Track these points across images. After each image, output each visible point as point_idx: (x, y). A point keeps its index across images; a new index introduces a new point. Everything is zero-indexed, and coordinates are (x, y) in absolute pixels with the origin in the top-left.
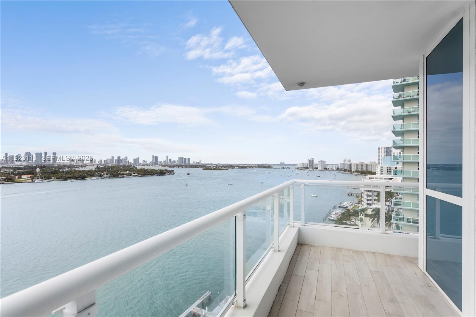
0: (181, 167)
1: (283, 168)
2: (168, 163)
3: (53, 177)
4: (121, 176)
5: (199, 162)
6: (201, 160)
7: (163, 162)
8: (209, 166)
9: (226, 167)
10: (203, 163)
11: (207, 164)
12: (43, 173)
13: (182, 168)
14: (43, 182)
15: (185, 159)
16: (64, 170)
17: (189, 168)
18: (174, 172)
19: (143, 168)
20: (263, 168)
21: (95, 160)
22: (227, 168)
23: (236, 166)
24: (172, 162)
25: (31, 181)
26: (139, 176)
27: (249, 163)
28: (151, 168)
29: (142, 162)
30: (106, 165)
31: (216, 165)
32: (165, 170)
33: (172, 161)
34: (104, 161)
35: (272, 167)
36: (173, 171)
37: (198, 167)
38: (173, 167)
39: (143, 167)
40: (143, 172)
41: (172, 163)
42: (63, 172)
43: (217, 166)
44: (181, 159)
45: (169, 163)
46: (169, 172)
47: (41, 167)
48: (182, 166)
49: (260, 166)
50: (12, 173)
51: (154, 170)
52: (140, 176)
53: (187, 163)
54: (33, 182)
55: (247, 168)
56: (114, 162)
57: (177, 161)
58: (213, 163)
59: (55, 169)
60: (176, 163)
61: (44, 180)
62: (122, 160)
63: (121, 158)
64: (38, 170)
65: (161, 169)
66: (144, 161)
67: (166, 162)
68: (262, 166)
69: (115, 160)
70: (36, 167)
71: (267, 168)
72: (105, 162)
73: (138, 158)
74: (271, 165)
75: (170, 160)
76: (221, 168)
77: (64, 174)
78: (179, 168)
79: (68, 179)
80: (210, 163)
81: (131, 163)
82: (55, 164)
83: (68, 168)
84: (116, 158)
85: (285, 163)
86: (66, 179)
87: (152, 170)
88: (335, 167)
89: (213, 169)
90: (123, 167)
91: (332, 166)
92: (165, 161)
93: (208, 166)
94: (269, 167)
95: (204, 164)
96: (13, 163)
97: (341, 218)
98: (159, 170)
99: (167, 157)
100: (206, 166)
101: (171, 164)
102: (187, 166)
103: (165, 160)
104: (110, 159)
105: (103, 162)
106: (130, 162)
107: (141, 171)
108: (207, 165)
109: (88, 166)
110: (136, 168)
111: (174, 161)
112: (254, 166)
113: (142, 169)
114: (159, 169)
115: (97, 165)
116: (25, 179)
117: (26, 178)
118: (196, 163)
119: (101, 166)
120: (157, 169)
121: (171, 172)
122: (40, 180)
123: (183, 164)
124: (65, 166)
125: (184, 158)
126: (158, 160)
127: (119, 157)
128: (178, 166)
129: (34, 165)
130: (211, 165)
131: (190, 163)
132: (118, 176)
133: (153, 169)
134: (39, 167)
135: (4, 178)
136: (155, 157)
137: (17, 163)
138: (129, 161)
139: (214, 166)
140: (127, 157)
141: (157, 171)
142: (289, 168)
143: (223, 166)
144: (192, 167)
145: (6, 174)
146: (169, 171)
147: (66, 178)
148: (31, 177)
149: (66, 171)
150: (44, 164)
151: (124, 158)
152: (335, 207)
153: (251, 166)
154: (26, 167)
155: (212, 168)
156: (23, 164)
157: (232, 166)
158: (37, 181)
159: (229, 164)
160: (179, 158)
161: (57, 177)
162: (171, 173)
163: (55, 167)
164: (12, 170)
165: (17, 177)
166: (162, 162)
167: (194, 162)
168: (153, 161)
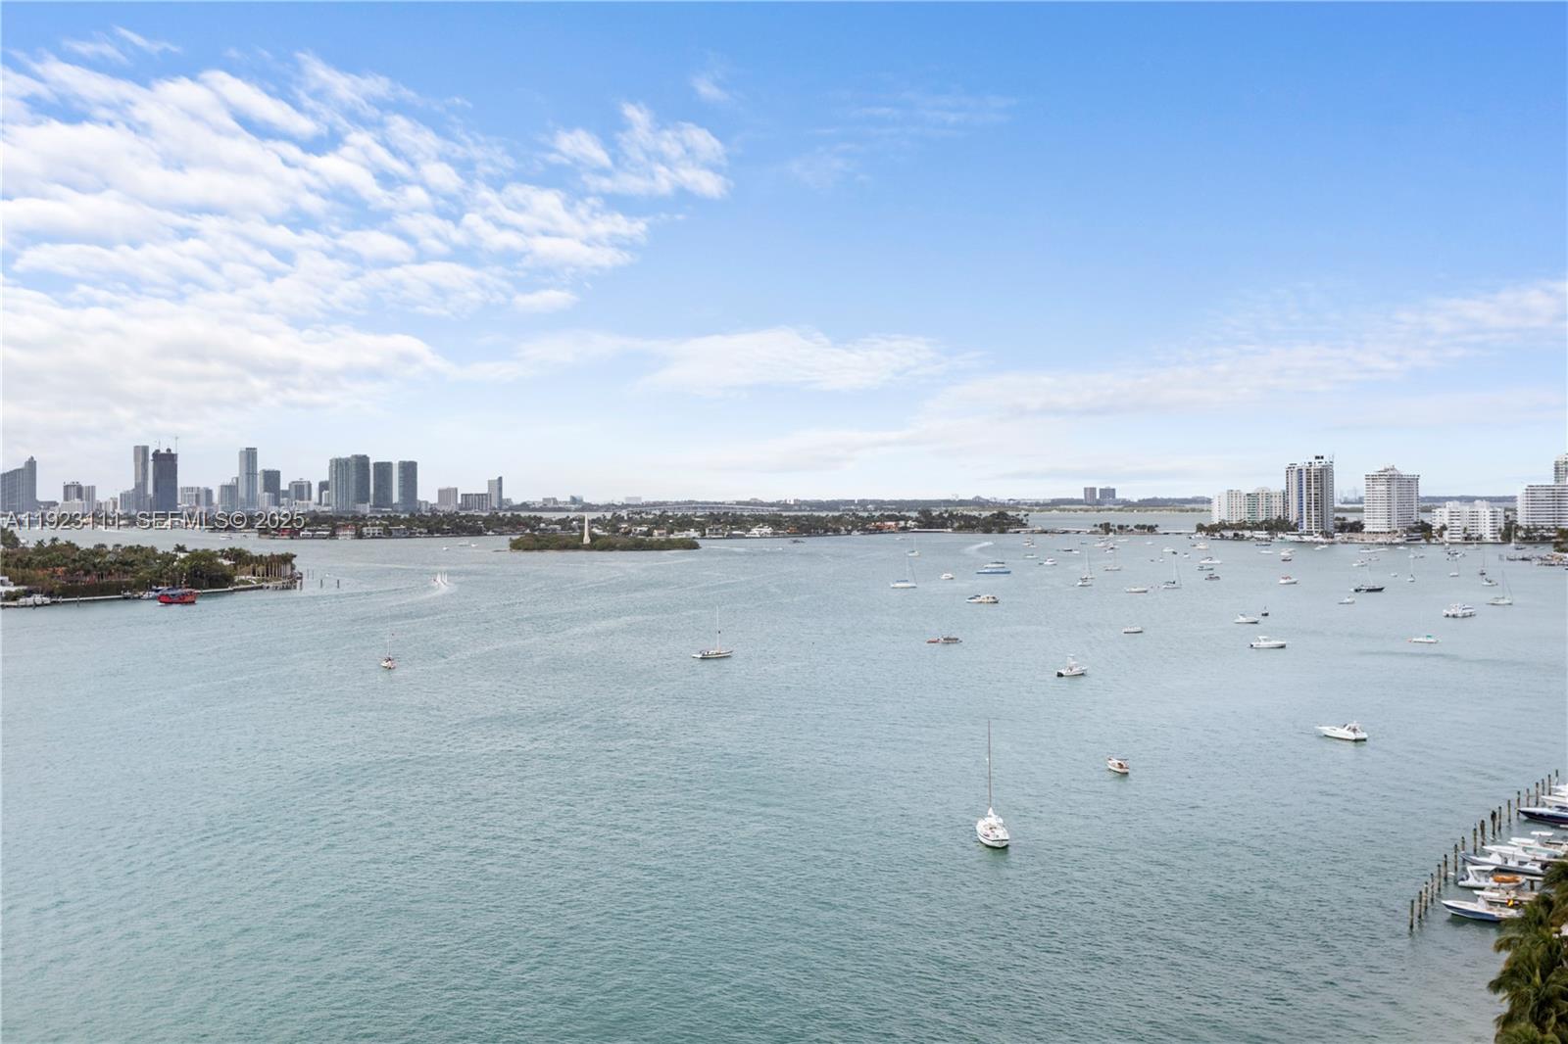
0: (349, 533)
1: (1107, 528)
2: (252, 499)
5: (484, 490)
6: (500, 479)
7: (216, 498)
8: (560, 522)
9: (684, 523)
10: (517, 501)
11: (541, 509)
13: (360, 536)
15: (384, 469)
17: (412, 535)
18: (299, 569)
19: (62, 541)
20: (960, 528)
22: (693, 533)
23: (759, 520)
24: (286, 493)
26: (30, 600)
27: (856, 498)
28: (126, 544)
29: (59, 498)
31: (609, 515)
32: (226, 555)
33: (284, 486)
35: (1021, 524)
36: (287, 559)
37: (479, 532)
38: (294, 534)
39: (64, 535)
40: (60, 570)
41: (283, 500)
43: (621, 519)
44: (355, 472)
45: (264, 503)
46: (260, 569)
48: (358, 526)
49: (932, 518)
51: (147, 554)
52: (38, 598)
53: (396, 498)
55: (837, 532)
57: (323, 486)
58: (586, 500)
60: (312, 503)
65: (200, 548)
66: (73, 491)
67: (242, 493)
68: (951, 515)
71: (988, 531)
73: (31, 464)
74: (1016, 505)
75: (273, 478)
76: (649, 533)
78: (333, 535)
80: (563, 497)
85: (1118, 496)
87: (130, 558)
88: (1488, 514)
89: (587, 540)
91: (1467, 508)
92: (229, 490)
93: (550, 522)
94: (1000, 520)
95: (525, 506)
97: (1547, 903)
98: (182, 555)
99: (250, 456)
100: (539, 520)
101: (273, 510)
102: (394, 520)
103: (228, 481)
107: (44, 566)
108: (545, 515)
110: (16, 540)
111: (300, 490)
112: (890, 518)
113: (54, 547)
114: (180, 549)
118: (464, 496)
120: (171, 550)
121: (277, 571)
123: (366, 509)
125: (377, 465)
126: (179, 486)
128: (325, 525)
130: (572, 515)
131: (421, 496)
133: (140, 549)
136: (156, 454)
139: (593, 522)
141: (168, 559)
142: (1151, 529)
143: (659, 522)
144: (431, 532)
146: (260, 560)
152: (1493, 816)
153: (871, 519)
155: (582, 536)
157: (728, 521)
159: (705, 505)
160: (339, 466)
162: (278, 576)
166: (209, 492)
167: (446, 494)
168: (141, 486)
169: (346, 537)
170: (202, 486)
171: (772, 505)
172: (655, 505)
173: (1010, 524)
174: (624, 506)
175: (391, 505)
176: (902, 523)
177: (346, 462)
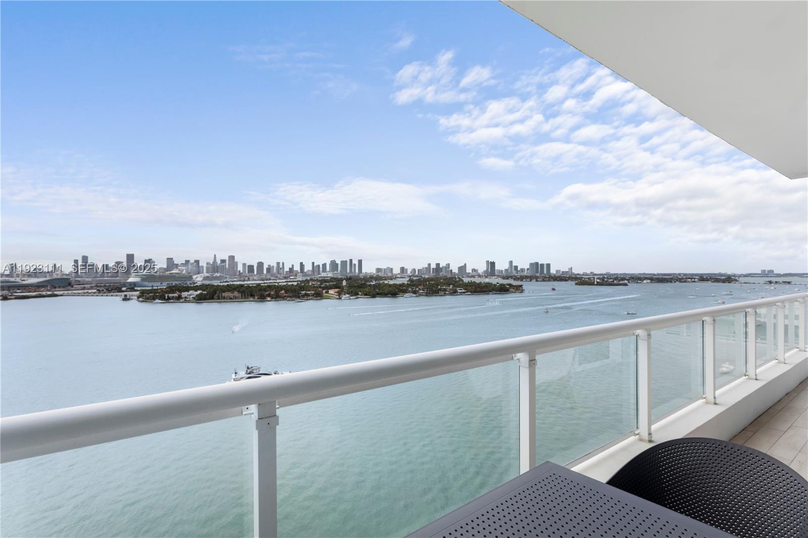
0: (535, 280)
1: (770, 282)
2: (512, 272)
3: (360, 293)
4: (442, 293)
5: (567, 270)
6: (572, 268)
7: (504, 272)
8: (588, 278)
9: (623, 279)
10: (576, 273)
11: (583, 275)
12: (349, 286)
13: (537, 281)
14: (350, 299)
15: (542, 265)
16: (372, 284)
17: (550, 281)
18: (524, 288)
19: (473, 281)
20: (714, 282)
21: (407, 270)
22: (626, 282)
23: (646, 278)
24: (519, 271)
25: (338, 297)
26: (467, 293)
27: (677, 273)
28: (486, 282)
29: (471, 272)
30: (420, 276)
31: (601, 277)
32: (507, 285)
33: (519, 269)
34: (418, 270)
35: (736, 280)
36: (521, 286)
37: (567, 281)
38: (522, 280)
39: (473, 280)
40: (473, 287)
41: (519, 272)
42: (370, 285)
43: (605, 278)
44: (535, 266)
45: (514, 273)
46: (515, 288)
47: (348, 279)
48: (537, 279)
49: (703, 278)
50: (320, 287)
51: (491, 284)
52: (469, 293)
53: (545, 272)
54: (340, 298)
55: (671, 282)
56: (431, 272)
57: (528, 269)
58: (595, 273)
59: (361, 282)
60: (525, 273)
61: (352, 296)
62: (441, 269)
63: (441, 266)
64: (344, 283)
65: (501, 283)
66: (474, 270)
67: (509, 271)
68: (711, 278)
69: (433, 269)
70: (342, 280)
71: (724, 282)
72: (420, 273)
73: (465, 264)
74: (734, 276)
75: (516, 267)
76: (613, 281)
77: (373, 288)
78: (531, 281)
79: (378, 296)
80: (588, 272)
81: (454, 273)
82: (361, 275)
83: (376, 281)
84: (433, 266)
85: (775, 272)
86: (374, 296)
87: (487, 285)
89: (596, 283)
90: (444, 280)
92: (507, 270)
93: (585, 278)
94: (729, 279)
95: (578, 274)
96: (319, 274)
98: (498, 285)
99: (511, 262)
100: (582, 278)
101: (516, 274)
102: (545, 277)
103: (506, 268)
104: (426, 268)
105: (417, 273)
106: (453, 271)
107: (470, 286)
108: (584, 276)
109: (398, 278)
110: (463, 281)
111: (522, 270)
112: (689, 278)
113: (471, 282)
114: (498, 283)
115: (410, 276)
116: (332, 294)
117: (334, 293)
118: (562, 272)
119: (415, 278)
120: (496, 283)
121: (519, 289)
122: (347, 296)
123: (538, 275)
124: (372, 278)
125: (541, 264)
126: (495, 269)
127: (438, 265)
128: (530, 278)
129: (339, 277)
130: (591, 277)
131: (551, 272)
132: (438, 293)
133: (489, 283)
134: (344, 279)
135: (313, 292)
136: (491, 262)
137: (323, 275)
138: (451, 270)
139: (597, 278)
140: (449, 264)
141: (495, 285)
142: (789, 283)
143: (616, 279)
144: (554, 281)
145: (315, 287)
146: (515, 286)
147: (374, 294)
148: (337, 292)
149: (374, 285)
150: (349, 275)
151: (444, 265)
153: (682, 278)
154: (332, 279)
155: (594, 282)
156: (329, 275)
157: (637, 279)
158: (344, 297)
159: (629, 274)
160: (531, 264)
161: (365, 292)
162: (519, 290)
163: (361, 279)
164: (319, 283)
165: (324, 292)
166: (502, 271)
167: (558, 271)
168: (487, 269)
169: (534, 281)
170: (501, 269)
171: (650, 274)
172: (614, 274)
173: (732, 281)
174: (605, 275)
175: (544, 274)
176: (693, 280)
177: (533, 263)
